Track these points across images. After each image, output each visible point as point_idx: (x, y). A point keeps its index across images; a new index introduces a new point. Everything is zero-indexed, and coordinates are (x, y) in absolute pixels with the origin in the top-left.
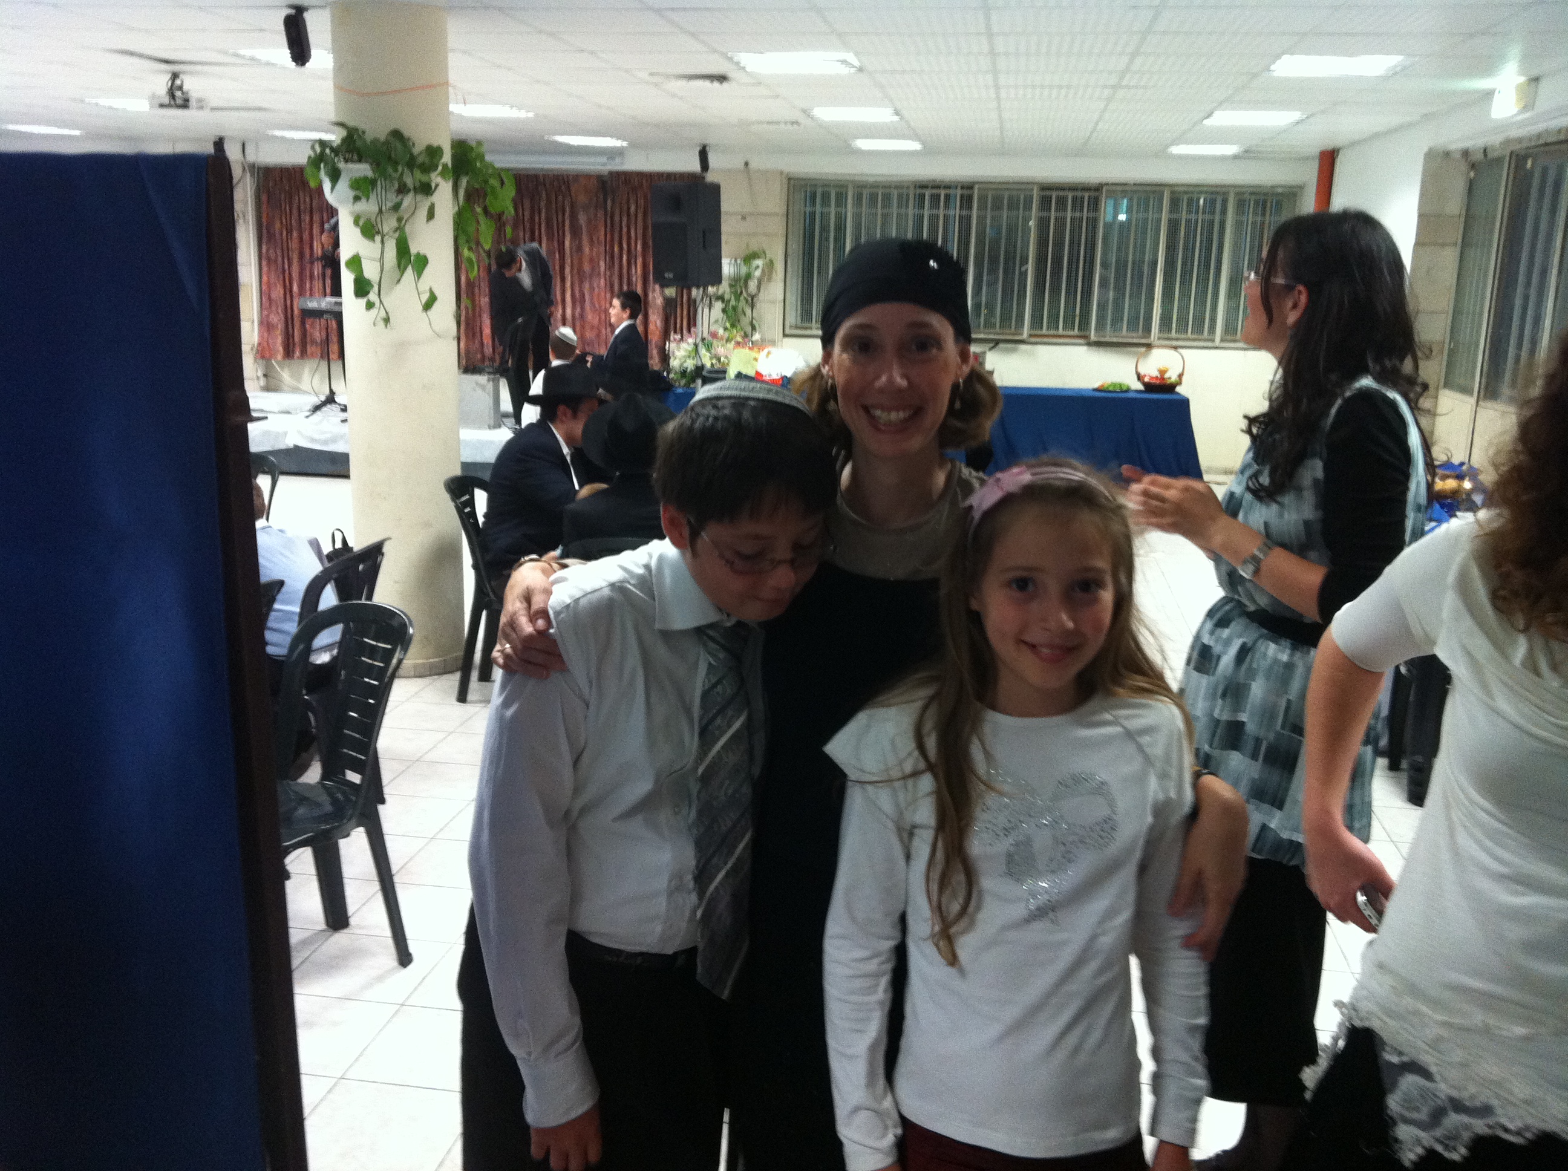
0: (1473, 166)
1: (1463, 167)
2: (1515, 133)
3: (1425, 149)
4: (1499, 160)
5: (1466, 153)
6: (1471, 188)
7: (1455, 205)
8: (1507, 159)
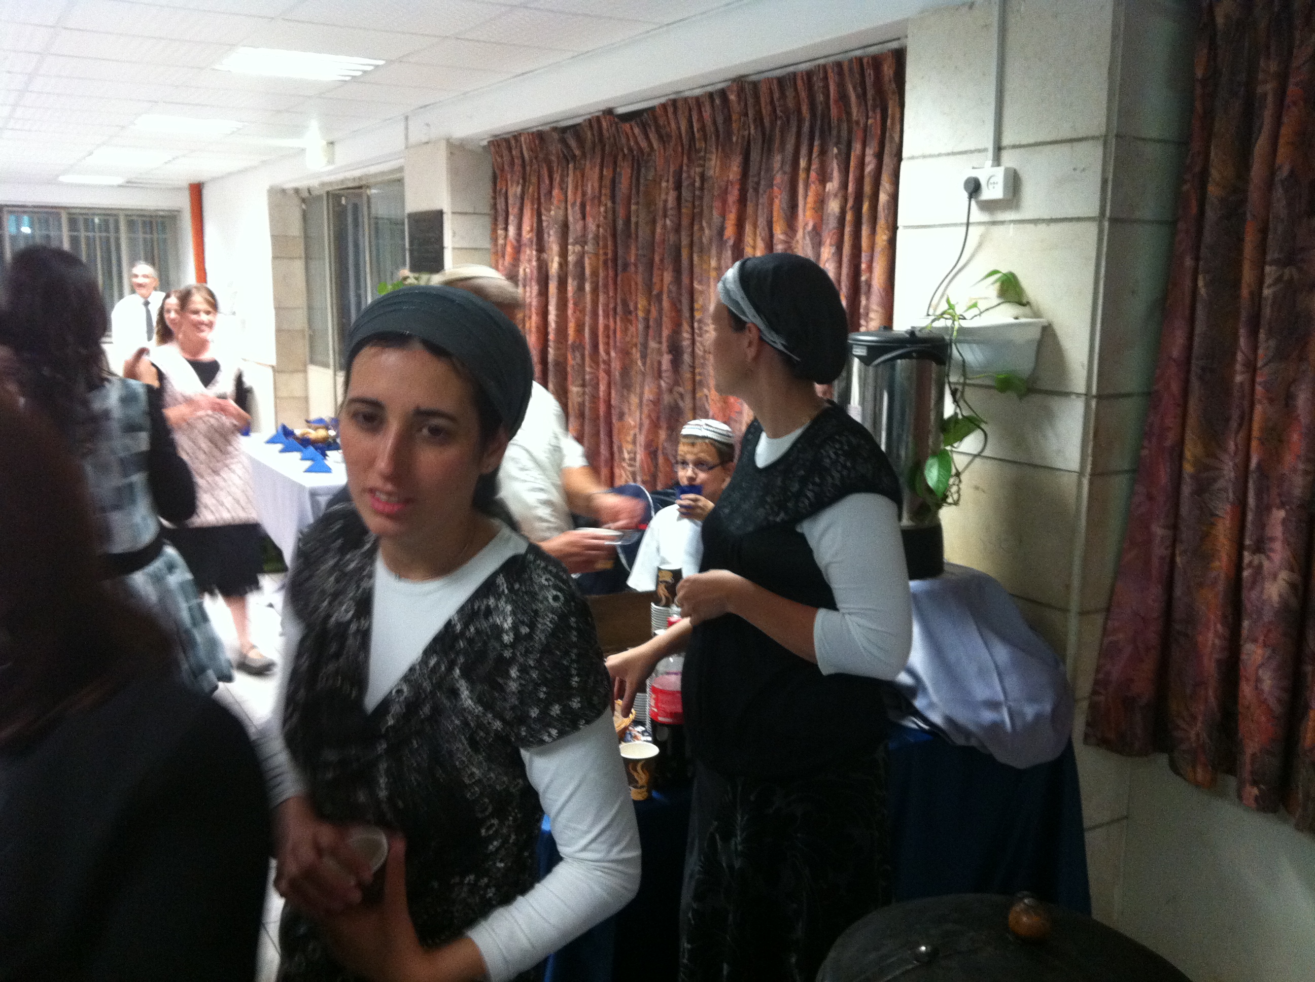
0: (304, 200)
1: (296, 201)
2: (327, 179)
3: (267, 187)
4: (319, 197)
5: (297, 191)
6: (305, 217)
7: (295, 229)
8: (325, 198)
